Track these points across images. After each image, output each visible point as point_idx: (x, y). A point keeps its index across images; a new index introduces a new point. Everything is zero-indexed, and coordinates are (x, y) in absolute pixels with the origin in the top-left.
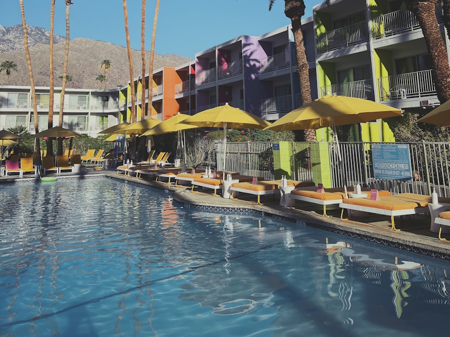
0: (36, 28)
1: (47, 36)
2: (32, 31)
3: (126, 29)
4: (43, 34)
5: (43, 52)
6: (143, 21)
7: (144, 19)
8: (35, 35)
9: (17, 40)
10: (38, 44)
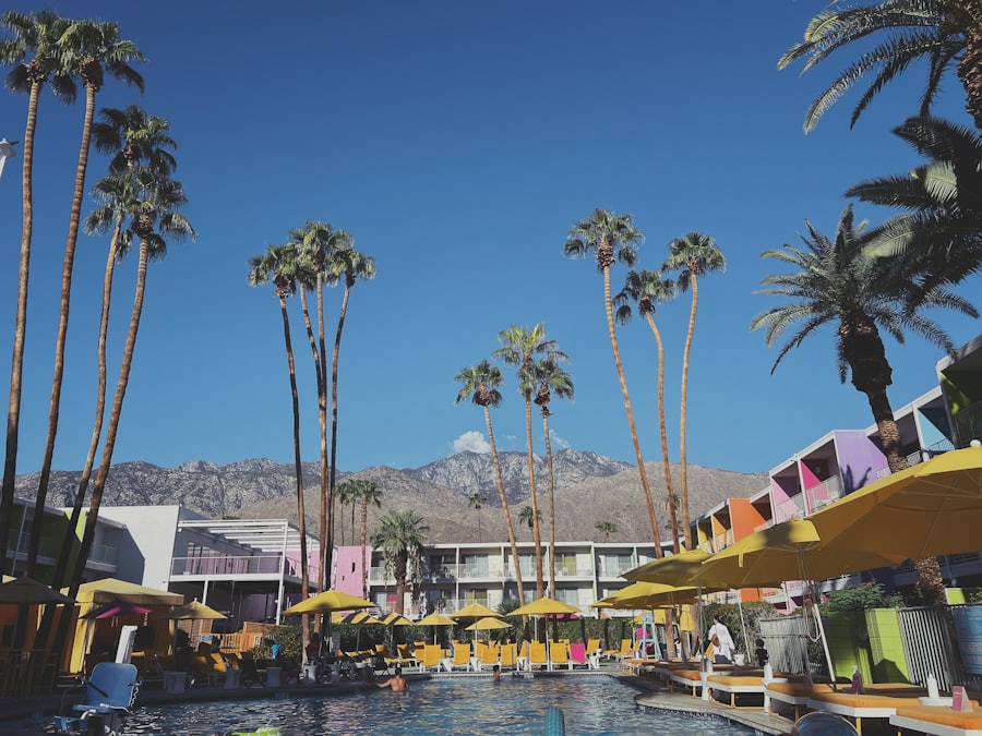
0: (584, 453)
1: (599, 464)
2: (578, 458)
3: (636, 442)
4: (594, 461)
5: (597, 490)
6: (663, 427)
7: (663, 422)
8: (583, 464)
9: (560, 474)
10: (589, 477)
